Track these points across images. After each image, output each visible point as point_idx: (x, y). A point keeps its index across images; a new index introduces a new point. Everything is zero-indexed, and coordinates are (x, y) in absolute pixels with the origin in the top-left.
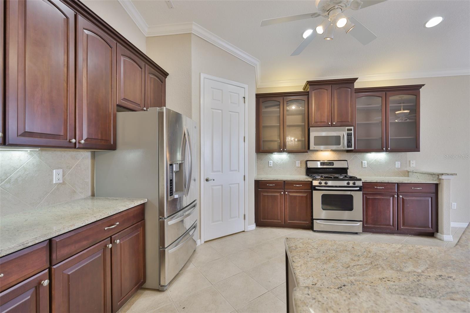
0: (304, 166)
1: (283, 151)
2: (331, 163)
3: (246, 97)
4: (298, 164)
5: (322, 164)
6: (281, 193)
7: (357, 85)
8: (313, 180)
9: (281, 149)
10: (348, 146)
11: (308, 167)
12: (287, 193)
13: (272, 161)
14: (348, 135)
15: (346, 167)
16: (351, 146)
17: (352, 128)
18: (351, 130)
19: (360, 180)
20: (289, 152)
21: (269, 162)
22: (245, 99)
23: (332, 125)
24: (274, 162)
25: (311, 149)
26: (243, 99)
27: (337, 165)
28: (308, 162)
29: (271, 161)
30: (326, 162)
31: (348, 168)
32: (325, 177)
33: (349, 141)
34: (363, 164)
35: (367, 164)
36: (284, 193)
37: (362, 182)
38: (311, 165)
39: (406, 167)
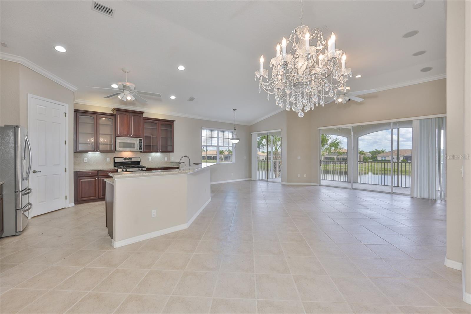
0: (113, 161)
1: (97, 151)
2: (130, 159)
3: (66, 113)
4: (108, 160)
5: (125, 159)
6: (96, 179)
7: (144, 115)
8: (118, 169)
9: (95, 150)
10: (140, 149)
11: (115, 161)
12: (100, 178)
13: (87, 158)
14: (139, 143)
15: (139, 160)
16: (141, 149)
17: (142, 139)
18: (141, 140)
19: (145, 167)
20: (102, 152)
21: (84, 159)
22: (66, 114)
23: (130, 137)
24: (88, 159)
25: (117, 150)
26: (65, 114)
27: (134, 160)
28: (115, 158)
29: (85, 158)
30: (128, 158)
31: (140, 162)
32: (126, 167)
33: (140, 146)
34: (149, 159)
35: (151, 159)
36: (98, 178)
37: (146, 169)
38: (117, 160)
39: (170, 160)
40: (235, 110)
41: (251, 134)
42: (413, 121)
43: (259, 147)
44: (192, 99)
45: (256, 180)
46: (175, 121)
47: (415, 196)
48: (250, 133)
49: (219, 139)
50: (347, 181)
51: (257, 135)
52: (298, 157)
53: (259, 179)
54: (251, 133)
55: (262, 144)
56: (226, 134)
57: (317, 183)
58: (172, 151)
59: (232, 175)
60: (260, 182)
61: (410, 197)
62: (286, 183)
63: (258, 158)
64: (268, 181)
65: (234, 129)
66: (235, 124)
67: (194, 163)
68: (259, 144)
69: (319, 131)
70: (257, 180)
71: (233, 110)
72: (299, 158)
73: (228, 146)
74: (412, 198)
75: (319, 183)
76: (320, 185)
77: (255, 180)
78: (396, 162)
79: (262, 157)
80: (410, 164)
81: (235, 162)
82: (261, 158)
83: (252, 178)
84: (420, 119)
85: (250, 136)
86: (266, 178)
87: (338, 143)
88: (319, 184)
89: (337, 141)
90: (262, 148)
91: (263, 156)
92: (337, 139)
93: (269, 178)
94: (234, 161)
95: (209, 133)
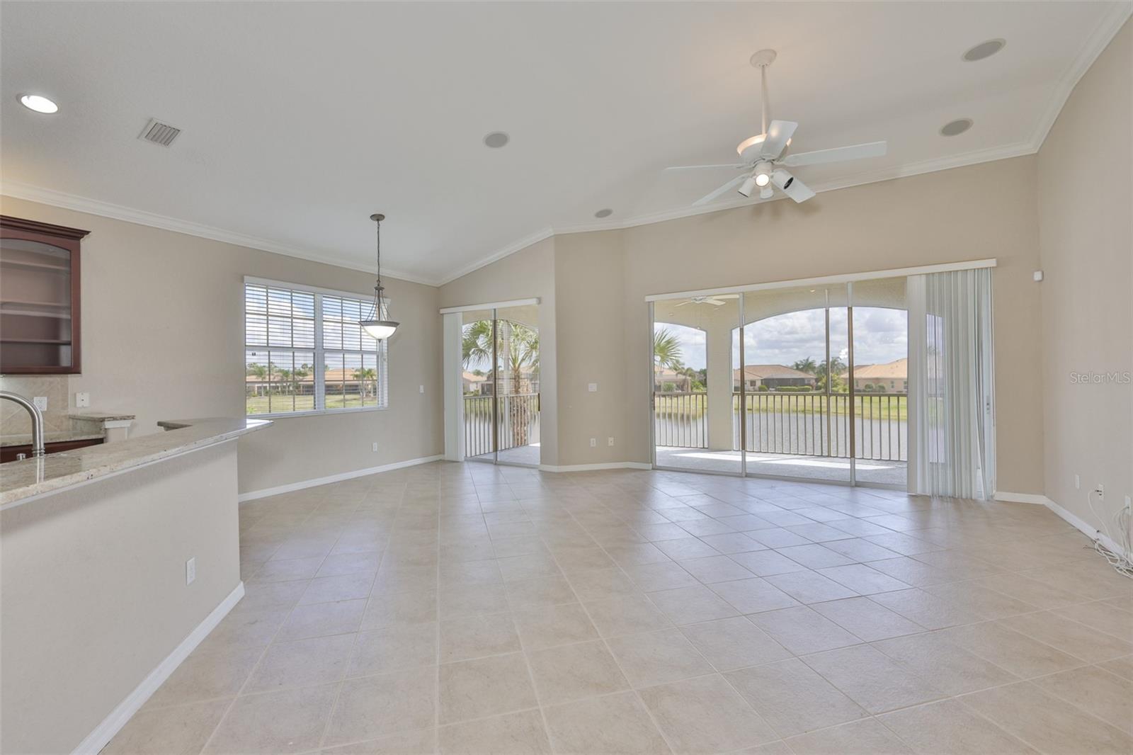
39: (65, 407)
40: (378, 218)
41: (443, 314)
42: (908, 277)
43: (466, 355)
44: (163, 135)
45: (460, 460)
46: (88, 233)
47: (919, 491)
48: (439, 311)
49: (324, 323)
50: (706, 446)
51: (461, 315)
52: (590, 385)
53: (469, 455)
54: (442, 311)
55: (477, 346)
56: (352, 308)
57: (647, 463)
58: (75, 369)
59: (375, 449)
60: (471, 465)
61: (906, 494)
62: (555, 469)
63: (464, 388)
64: (496, 463)
65: (376, 289)
66: (379, 275)
67: (160, 424)
68: (469, 348)
69: (649, 306)
70: (463, 459)
71: (373, 217)
72: (593, 387)
73: (361, 352)
74: (914, 498)
75: (651, 462)
76: (653, 469)
77: (454, 460)
78: (841, 395)
79: (475, 385)
80: (903, 401)
81: (386, 404)
82: (473, 388)
83: (446, 455)
84: (926, 274)
85: (439, 318)
86: (491, 450)
87: (668, 342)
88: (651, 464)
89: (664, 340)
90: (477, 358)
91: (476, 382)
92: (665, 334)
93: (500, 449)
94: (384, 398)
95: (280, 302)
